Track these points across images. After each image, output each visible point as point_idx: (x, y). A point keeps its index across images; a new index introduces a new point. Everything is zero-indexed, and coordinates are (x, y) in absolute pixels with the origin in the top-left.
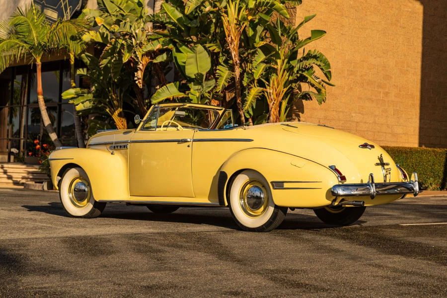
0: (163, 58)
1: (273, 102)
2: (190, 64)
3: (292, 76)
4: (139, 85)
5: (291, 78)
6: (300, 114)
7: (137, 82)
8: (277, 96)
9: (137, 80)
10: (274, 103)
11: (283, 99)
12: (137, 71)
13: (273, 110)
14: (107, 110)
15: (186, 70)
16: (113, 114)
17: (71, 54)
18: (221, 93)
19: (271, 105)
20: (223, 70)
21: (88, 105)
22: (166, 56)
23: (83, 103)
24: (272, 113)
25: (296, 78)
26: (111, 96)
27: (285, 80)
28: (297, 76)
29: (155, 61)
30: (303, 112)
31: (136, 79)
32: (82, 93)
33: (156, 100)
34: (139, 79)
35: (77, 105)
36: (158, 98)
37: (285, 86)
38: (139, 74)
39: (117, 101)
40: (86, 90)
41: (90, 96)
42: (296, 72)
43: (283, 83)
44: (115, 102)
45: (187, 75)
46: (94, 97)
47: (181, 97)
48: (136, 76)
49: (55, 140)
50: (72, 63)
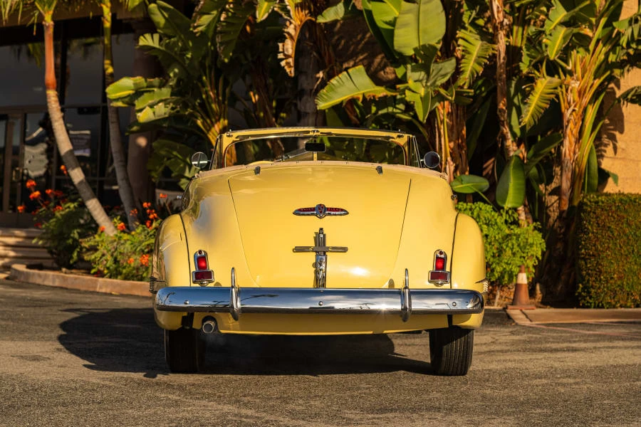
0: (337, 13)
1: (572, 108)
2: (405, 25)
3: (614, 53)
4: (288, 70)
5: (612, 58)
6: (617, 134)
7: (283, 63)
8: (579, 96)
9: (282, 60)
10: (574, 110)
11: (590, 103)
12: (283, 39)
13: (571, 125)
14: (199, 122)
15: (395, 39)
16: (209, 130)
17: (104, 7)
18: (469, 88)
19: (567, 114)
20: (471, 39)
21: (162, 110)
22: (343, 9)
23: (151, 106)
24: (568, 131)
25: (625, 57)
26: (206, 93)
27: (598, 63)
28: (628, 54)
29: (321, 20)
30: (622, 132)
31: (280, 56)
32: (147, 87)
33: (326, 101)
34: (287, 57)
35: (141, 110)
36: (331, 98)
37: (596, 76)
38: (289, 47)
40: (156, 81)
41: (166, 92)
42: (624, 45)
43: (594, 68)
44: (213, 106)
45: (396, 48)
46: (172, 94)
47: (381, 95)
48: (281, 50)
49: (81, 183)
50: (108, 25)
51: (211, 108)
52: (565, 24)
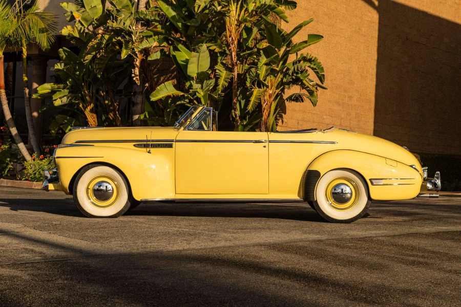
0: (157, 56)
1: (266, 103)
2: (192, 63)
3: (286, 78)
4: (137, 82)
5: (285, 80)
6: (283, 114)
7: (134, 79)
8: (269, 97)
9: (134, 77)
11: (274, 100)
12: (134, 68)
13: (265, 111)
14: (81, 106)
15: (188, 69)
16: (85, 109)
17: (23, 49)
18: (222, 92)
19: (264, 105)
20: (221, 70)
21: (65, 100)
22: (160, 54)
23: (60, 98)
24: (264, 114)
25: (291, 80)
26: (84, 92)
27: (278, 82)
28: (293, 79)
29: (149, 59)
30: (285, 113)
31: (133, 75)
32: (57, 89)
33: (155, 97)
34: (136, 76)
35: (56, 100)
36: (157, 96)
37: (277, 88)
38: (137, 71)
39: (89, 96)
40: (62, 86)
41: (66, 91)
42: (291, 74)
43: (276, 84)
44: (87, 98)
45: (188, 73)
46: (69, 93)
47: (181, 94)
48: (133, 72)
50: (25, 57)
51: (87, 99)
52: (266, 64)
